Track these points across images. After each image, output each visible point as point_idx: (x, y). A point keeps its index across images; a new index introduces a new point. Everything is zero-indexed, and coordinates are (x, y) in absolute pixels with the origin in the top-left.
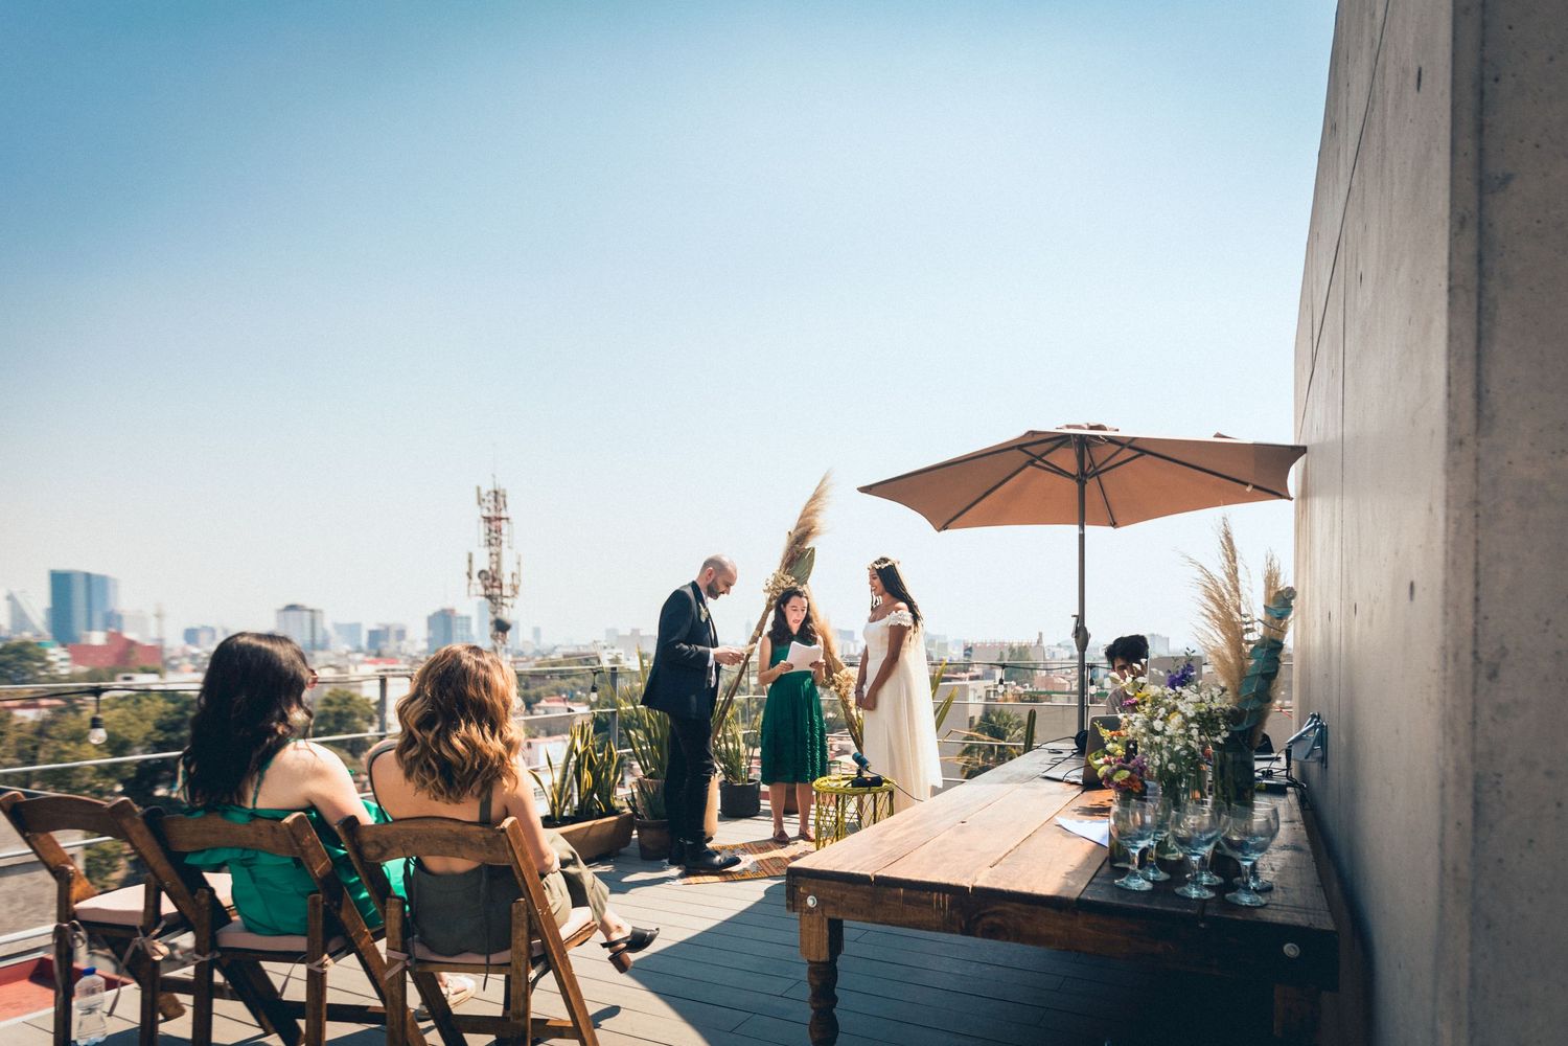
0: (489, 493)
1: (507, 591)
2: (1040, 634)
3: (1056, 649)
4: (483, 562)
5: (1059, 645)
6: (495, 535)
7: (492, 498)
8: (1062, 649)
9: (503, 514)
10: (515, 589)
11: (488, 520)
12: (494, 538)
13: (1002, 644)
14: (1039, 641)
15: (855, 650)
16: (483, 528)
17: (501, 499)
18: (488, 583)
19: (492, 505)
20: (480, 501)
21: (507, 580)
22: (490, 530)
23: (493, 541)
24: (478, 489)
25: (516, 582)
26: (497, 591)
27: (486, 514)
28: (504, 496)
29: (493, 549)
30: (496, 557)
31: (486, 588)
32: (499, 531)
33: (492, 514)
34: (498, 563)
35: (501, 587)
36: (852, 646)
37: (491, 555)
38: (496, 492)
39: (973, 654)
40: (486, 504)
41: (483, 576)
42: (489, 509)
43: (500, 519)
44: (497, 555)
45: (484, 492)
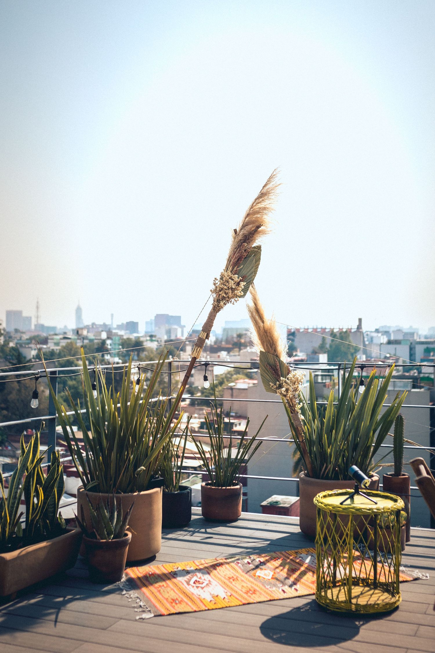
2: (360, 320)
3: (374, 335)
5: (377, 331)
8: (380, 335)
13: (323, 330)
14: (359, 327)
15: (182, 335)
36: (179, 331)
39: (297, 339)
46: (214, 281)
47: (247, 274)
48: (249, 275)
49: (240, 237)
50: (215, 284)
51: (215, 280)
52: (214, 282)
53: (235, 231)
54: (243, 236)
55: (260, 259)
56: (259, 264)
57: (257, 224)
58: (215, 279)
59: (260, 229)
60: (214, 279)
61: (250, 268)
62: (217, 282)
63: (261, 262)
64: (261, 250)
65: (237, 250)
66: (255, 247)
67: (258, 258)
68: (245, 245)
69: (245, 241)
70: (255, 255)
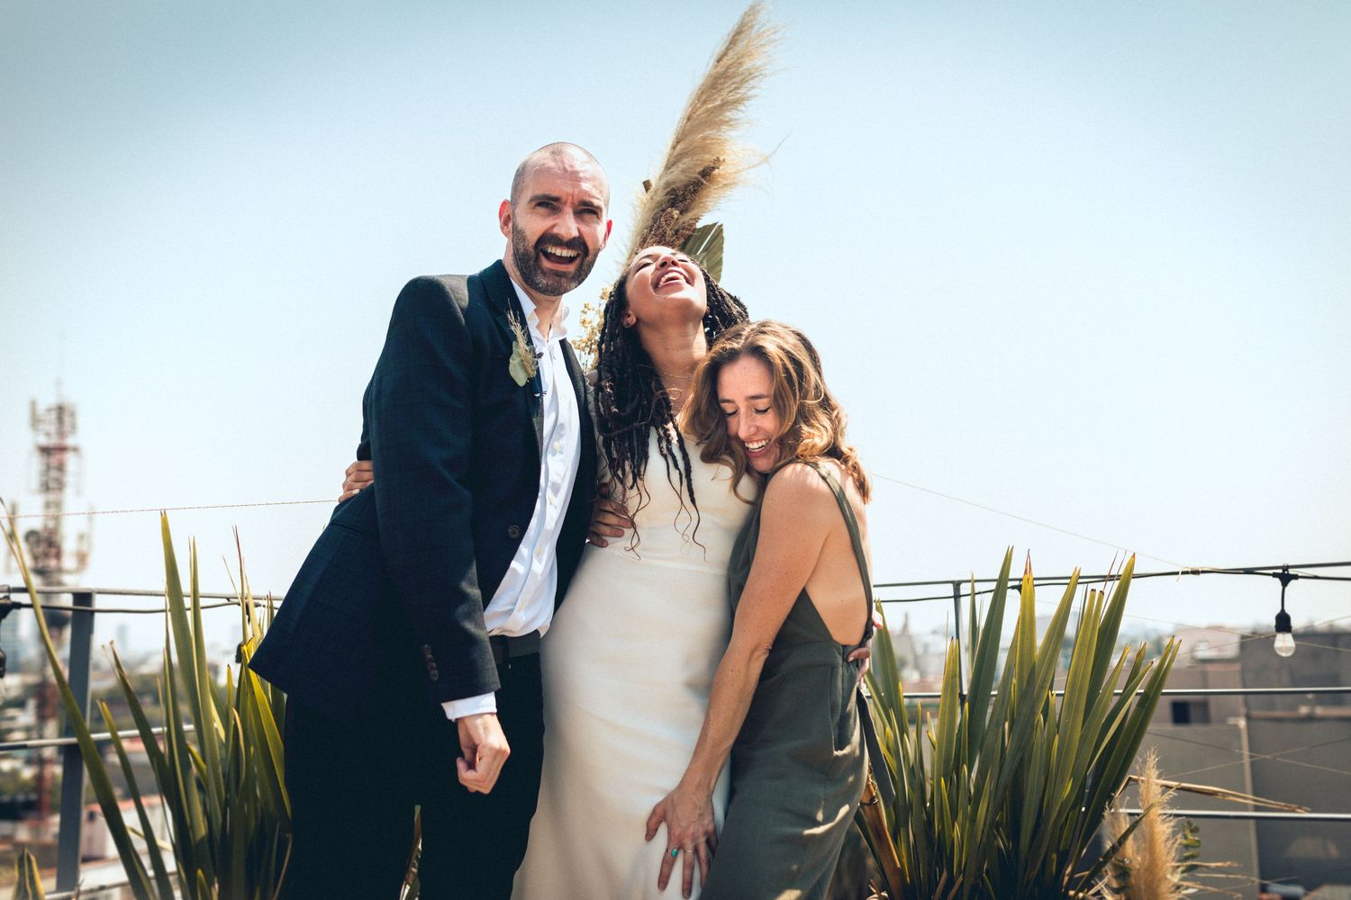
0: (49, 410)
1: (68, 562)
4: (32, 518)
6: (54, 474)
7: (53, 416)
9: (70, 441)
10: (82, 558)
11: (46, 451)
12: (53, 482)
16: (36, 463)
17: (67, 419)
18: (40, 549)
19: (52, 428)
20: (35, 421)
21: (69, 545)
22: (48, 468)
23: (52, 485)
24: (33, 405)
25: (84, 548)
26: (52, 563)
27: (43, 441)
28: (73, 414)
29: (52, 497)
30: (54, 508)
31: (35, 558)
32: (61, 467)
33: (52, 441)
34: (57, 518)
35: (58, 556)
37: (48, 505)
38: (61, 410)
40: (41, 427)
41: (33, 539)
42: (48, 434)
43: (62, 449)
44: (58, 505)
45: (41, 408)
46: (583, 312)
49: (660, 196)
51: (586, 310)
53: (647, 185)
54: (666, 191)
57: (708, 158)
59: (716, 171)
60: (583, 308)
62: (588, 317)
64: (722, 238)
65: (651, 231)
66: (705, 227)
67: (716, 258)
68: (676, 216)
69: (673, 205)
70: (706, 250)
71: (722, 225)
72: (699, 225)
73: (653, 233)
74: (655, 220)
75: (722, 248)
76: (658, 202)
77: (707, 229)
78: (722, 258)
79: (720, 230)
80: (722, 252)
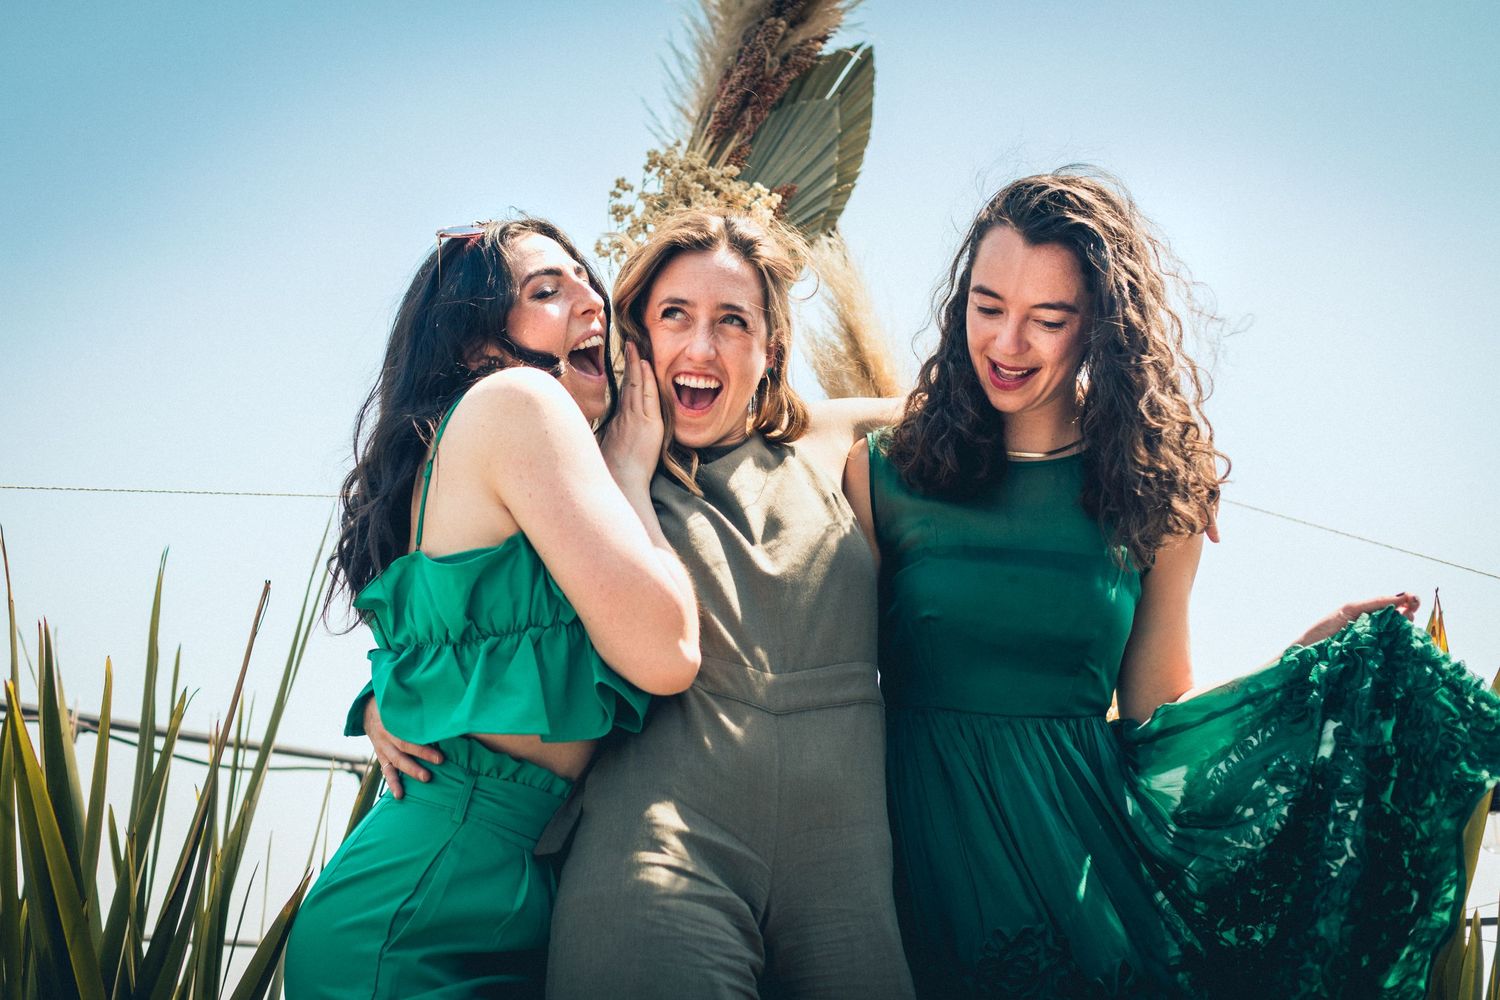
47: (795, 180)
48: (810, 188)
50: (618, 213)
51: (619, 191)
52: (616, 202)
55: (868, 112)
56: (864, 141)
58: (619, 183)
60: (612, 187)
61: (816, 150)
62: (627, 199)
63: (874, 132)
64: (872, 71)
65: (739, 58)
66: (838, 53)
67: (859, 107)
68: (781, 30)
69: (778, 14)
70: (842, 90)
71: (871, 49)
72: (827, 49)
73: (742, 60)
74: (746, 39)
75: (871, 88)
76: (751, 10)
77: (842, 57)
78: (871, 105)
79: (868, 56)
80: (872, 94)
